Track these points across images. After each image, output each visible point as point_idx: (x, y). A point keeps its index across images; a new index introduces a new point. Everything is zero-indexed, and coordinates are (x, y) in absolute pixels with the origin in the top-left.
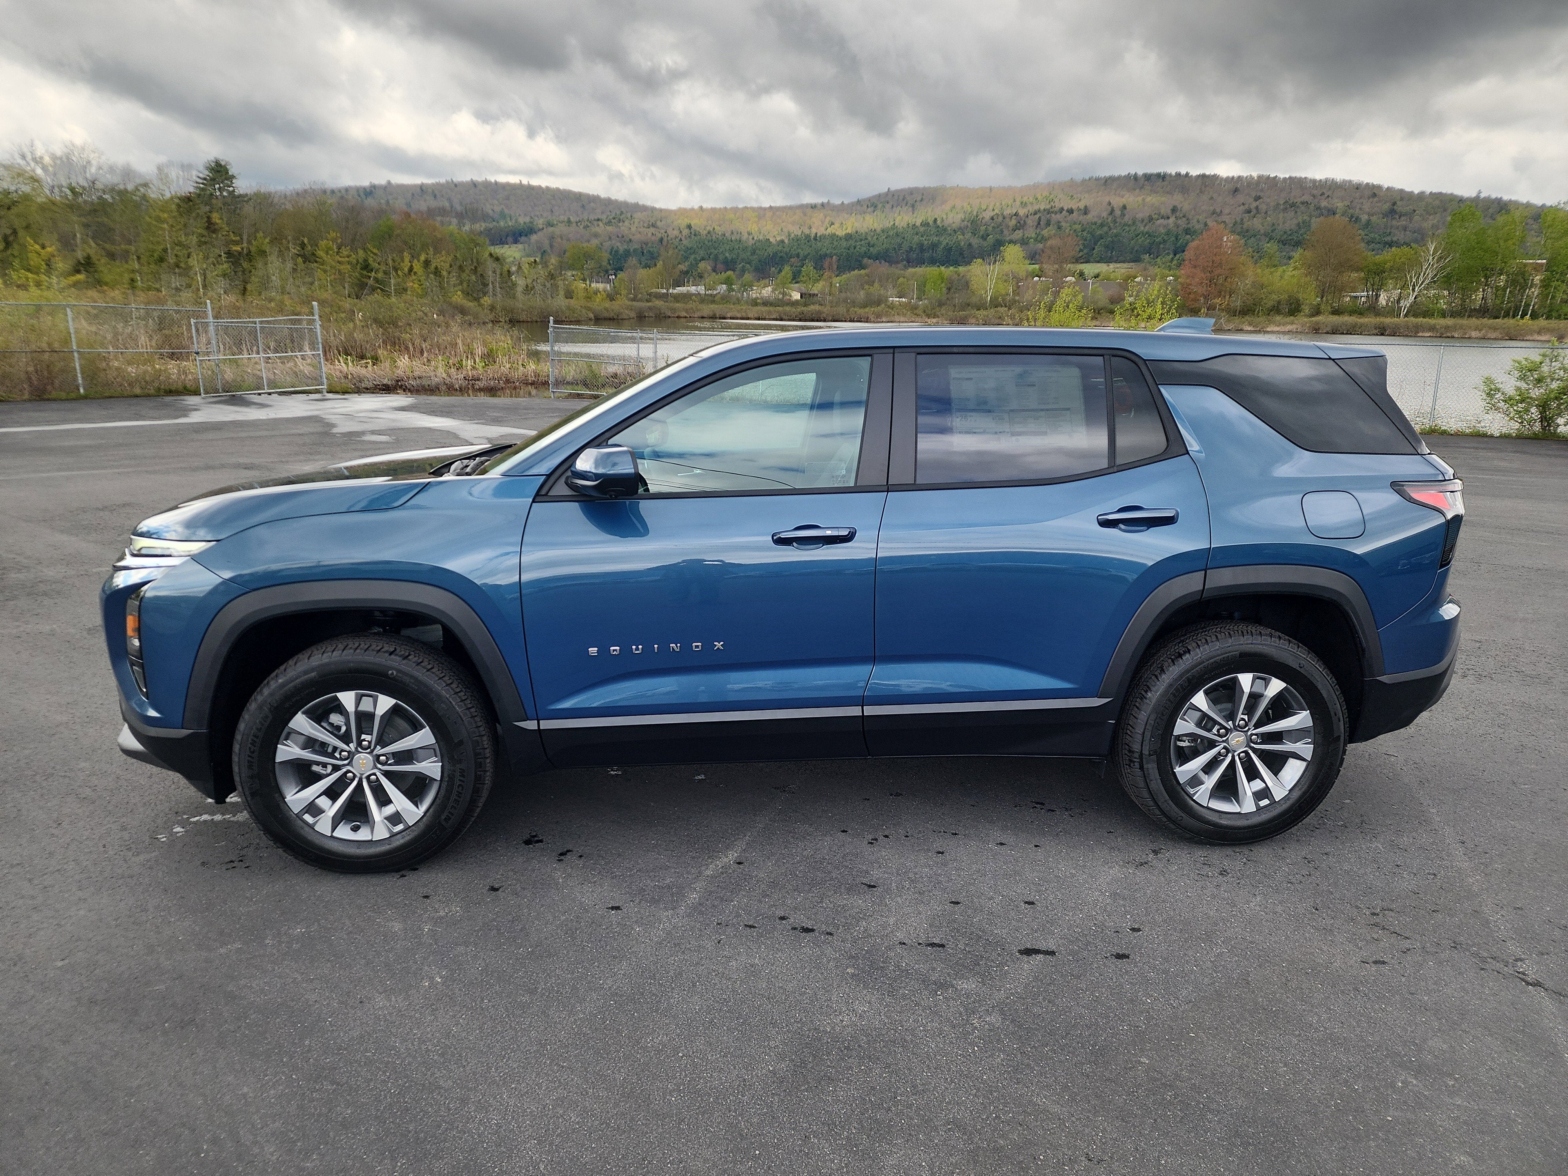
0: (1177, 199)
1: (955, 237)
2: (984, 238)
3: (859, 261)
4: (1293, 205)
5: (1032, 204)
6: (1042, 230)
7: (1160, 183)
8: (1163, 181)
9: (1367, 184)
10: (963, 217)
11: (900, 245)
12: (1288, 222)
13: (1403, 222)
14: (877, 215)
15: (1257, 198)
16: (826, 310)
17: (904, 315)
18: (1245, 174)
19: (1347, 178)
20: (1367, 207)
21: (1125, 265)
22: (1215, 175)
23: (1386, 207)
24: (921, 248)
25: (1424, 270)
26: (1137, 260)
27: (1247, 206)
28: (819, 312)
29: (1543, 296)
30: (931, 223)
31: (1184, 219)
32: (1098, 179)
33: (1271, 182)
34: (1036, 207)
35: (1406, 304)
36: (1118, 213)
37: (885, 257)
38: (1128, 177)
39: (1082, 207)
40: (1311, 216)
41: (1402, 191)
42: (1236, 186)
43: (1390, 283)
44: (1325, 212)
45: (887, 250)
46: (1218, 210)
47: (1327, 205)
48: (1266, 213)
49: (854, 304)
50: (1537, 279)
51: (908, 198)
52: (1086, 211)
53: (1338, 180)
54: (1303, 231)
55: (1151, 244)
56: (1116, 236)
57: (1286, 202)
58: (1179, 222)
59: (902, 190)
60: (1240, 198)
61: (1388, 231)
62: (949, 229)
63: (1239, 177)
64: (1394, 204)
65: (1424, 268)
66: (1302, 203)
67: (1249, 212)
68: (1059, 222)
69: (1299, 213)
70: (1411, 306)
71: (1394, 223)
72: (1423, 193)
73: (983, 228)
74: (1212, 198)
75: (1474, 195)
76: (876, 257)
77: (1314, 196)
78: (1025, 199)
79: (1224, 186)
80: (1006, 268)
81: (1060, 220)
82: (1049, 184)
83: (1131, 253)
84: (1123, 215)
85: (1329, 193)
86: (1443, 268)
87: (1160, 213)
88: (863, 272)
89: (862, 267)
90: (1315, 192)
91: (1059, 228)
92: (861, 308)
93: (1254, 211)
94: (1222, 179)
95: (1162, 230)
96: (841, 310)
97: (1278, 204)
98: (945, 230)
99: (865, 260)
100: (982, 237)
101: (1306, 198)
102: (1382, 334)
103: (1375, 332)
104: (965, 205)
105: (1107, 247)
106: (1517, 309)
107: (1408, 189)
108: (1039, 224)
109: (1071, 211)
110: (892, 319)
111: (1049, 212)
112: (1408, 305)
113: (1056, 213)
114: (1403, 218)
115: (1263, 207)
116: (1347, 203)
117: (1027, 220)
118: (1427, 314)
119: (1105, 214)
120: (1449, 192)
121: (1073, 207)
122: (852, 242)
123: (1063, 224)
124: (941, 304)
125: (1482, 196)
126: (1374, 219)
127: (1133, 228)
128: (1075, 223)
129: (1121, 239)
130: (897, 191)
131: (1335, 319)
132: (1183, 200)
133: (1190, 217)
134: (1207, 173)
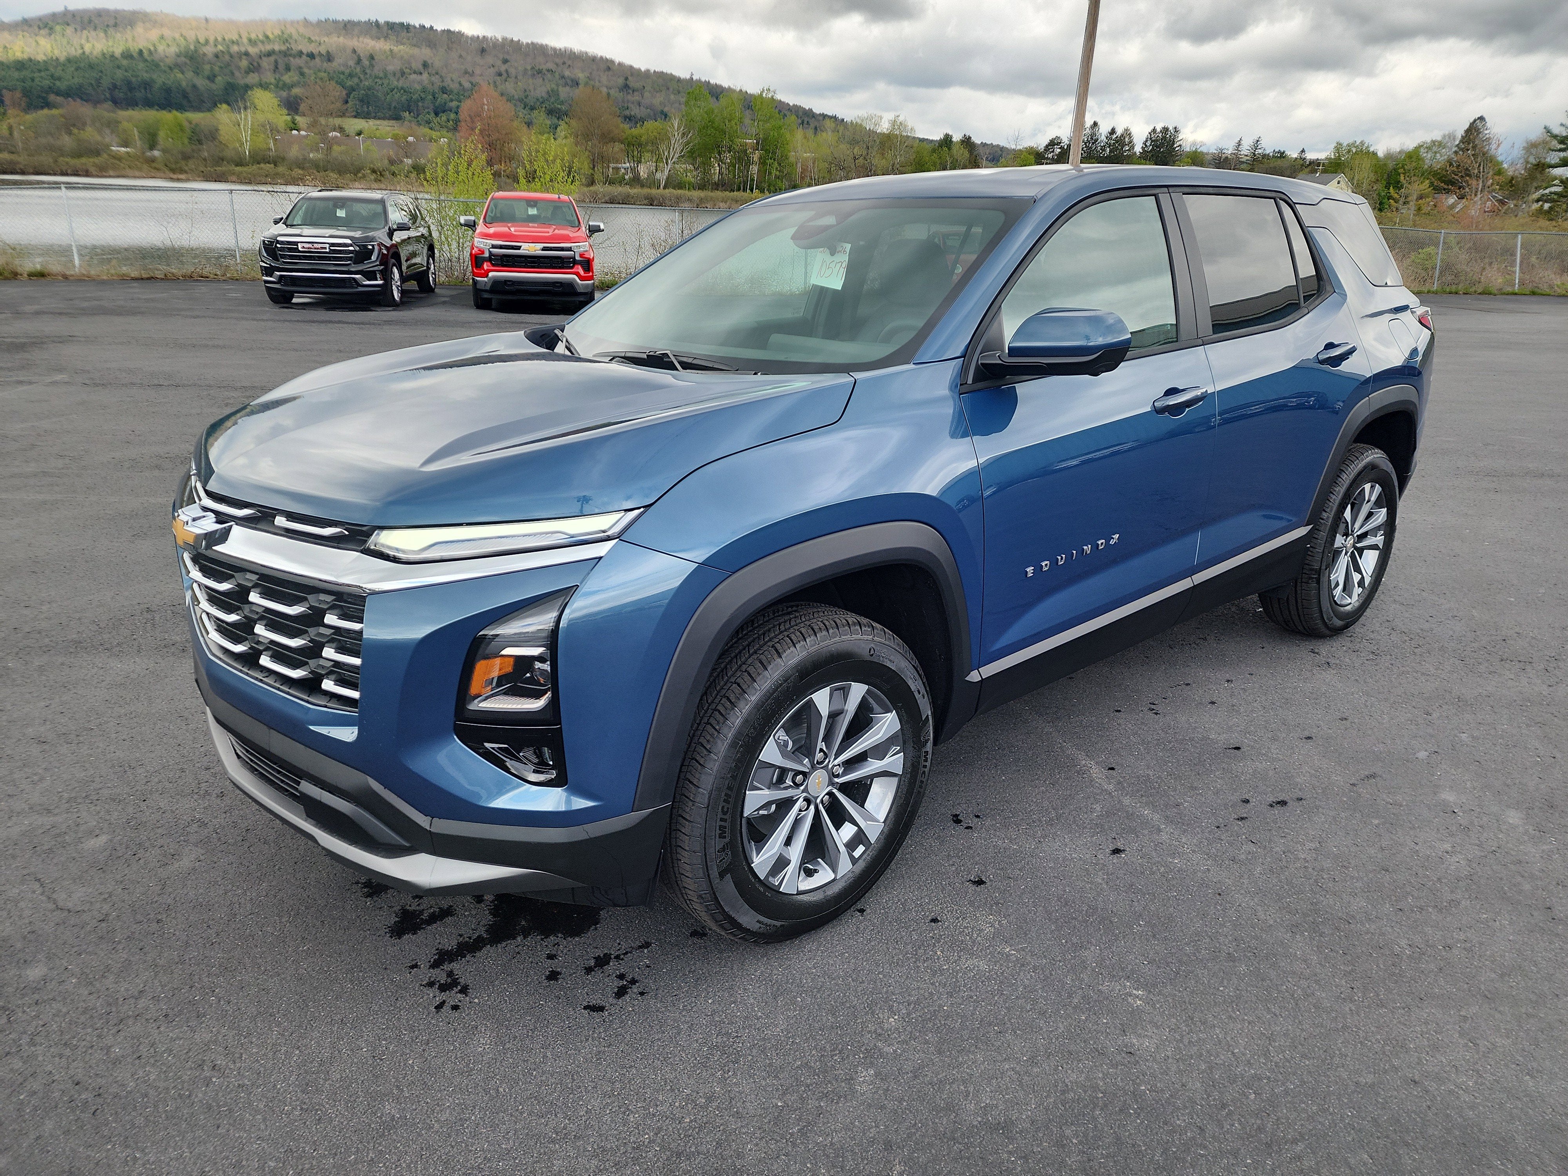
0: (425, 53)
1: (172, 76)
2: (212, 78)
3: (43, 98)
4: (540, 72)
5: (262, 42)
6: (282, 75)
7: (404, 34)
8: (408, 32)
9: (601, 57)
10: (177, 50)
11: (98, 81)
12: (539, 89)
13: (636, 97)
14: (56, 40)
15: (505, 61)
16: (22, 159)
17: (140, 169)
18: (489, 34)
19: (583, 50)
20: (604, 79)
21: (386, 122)
22: (459, 33)
23: (621, 81)
24: (130, 86)
25: (672, 145)
26: (397, 118)
27: (496, 69)
28: (11, 162)
29: (762, 172)
30: (135, 55)
31: (437, 76)
32: (335, 22)
33: (516, 46)
34: (269, 47)
35: (662, 176)
36: (366, 62)
37: (76, 93)
38: (369, 23)
39: (324, 52)
40: (558, 85)
41: (631, 67)
42: (483, 46)
43: (647, 155)
44: (570, 82)
45: (81, 86)
46: (470, 70)
47: (570, 74)
48: (516, 77)
49: (61, 151)
50: (756, 157)
51: (96, 22)
52: (329, 58)
53: (576, 51)
54: (552, 100)
55: (409, 101)
56: (369, 89)
57: (533, 68)
58: (433, 79)
59: (85, 11)
60: (490, 60)
61: (626, 105)
62: (161, 64)
63: (484, 37)
64: (626, 79)
65: (673, 142)
66: (548, 71)
67: (500, 75)
68: (300, 68)
69: (546, 81)
70: (668, 178)
71: (629, 97)
72: (648, 71)
73: (207, 67)
74: (461, 56)
75: (688, 77)
76: (68, 94)
77: (557, 65)
78: (253, 36)
79: (471, 44)
80: (260, 117)
81: (302, 65)
82: (279, 21)
83: (390, 109)
84: (372, 66)
85: (570, 62)
86: (688, 143)
87: (411, 67)
88: (55, 112)
89: (48, 105)
90: (557, 60)
91: (302, 74)
92: (73, 157)
93: (505, 75)
94: (467, 37)
95: (418, 87)
96: (46, 159)
97: (526, 70)
98: (157, 66)
99: (52, 97)
100: (209, 78)
101: (550, 65)
102: (651, 205)
103: (646, 202)
104: (177, 36)
105: (362, 101)
106: (745, 183)
107: (636, 66)
108: (277, 68)
109: (311, 56)
110: (123, 173)
111: (286, 54)
112: (665, 177)
113: (294, 57)
114: (636, 93)
115: (512, 71)
116: (587, 74)
117: (260, 61)
118: (680, 186)
119: (351, 63)
120: (669, 72)
121: (314, 51)
122: (25, 73)
123: (306, 70)
124: (186, 157)
125: (695, 78)
126: (612, 92)
127: (386, 82)
128: (319, 71)
129: (375, 92)
130: (78, 11)
131: (608, 189)
132: (432, 55)
133: (443, 75)
134: (452, 29)
